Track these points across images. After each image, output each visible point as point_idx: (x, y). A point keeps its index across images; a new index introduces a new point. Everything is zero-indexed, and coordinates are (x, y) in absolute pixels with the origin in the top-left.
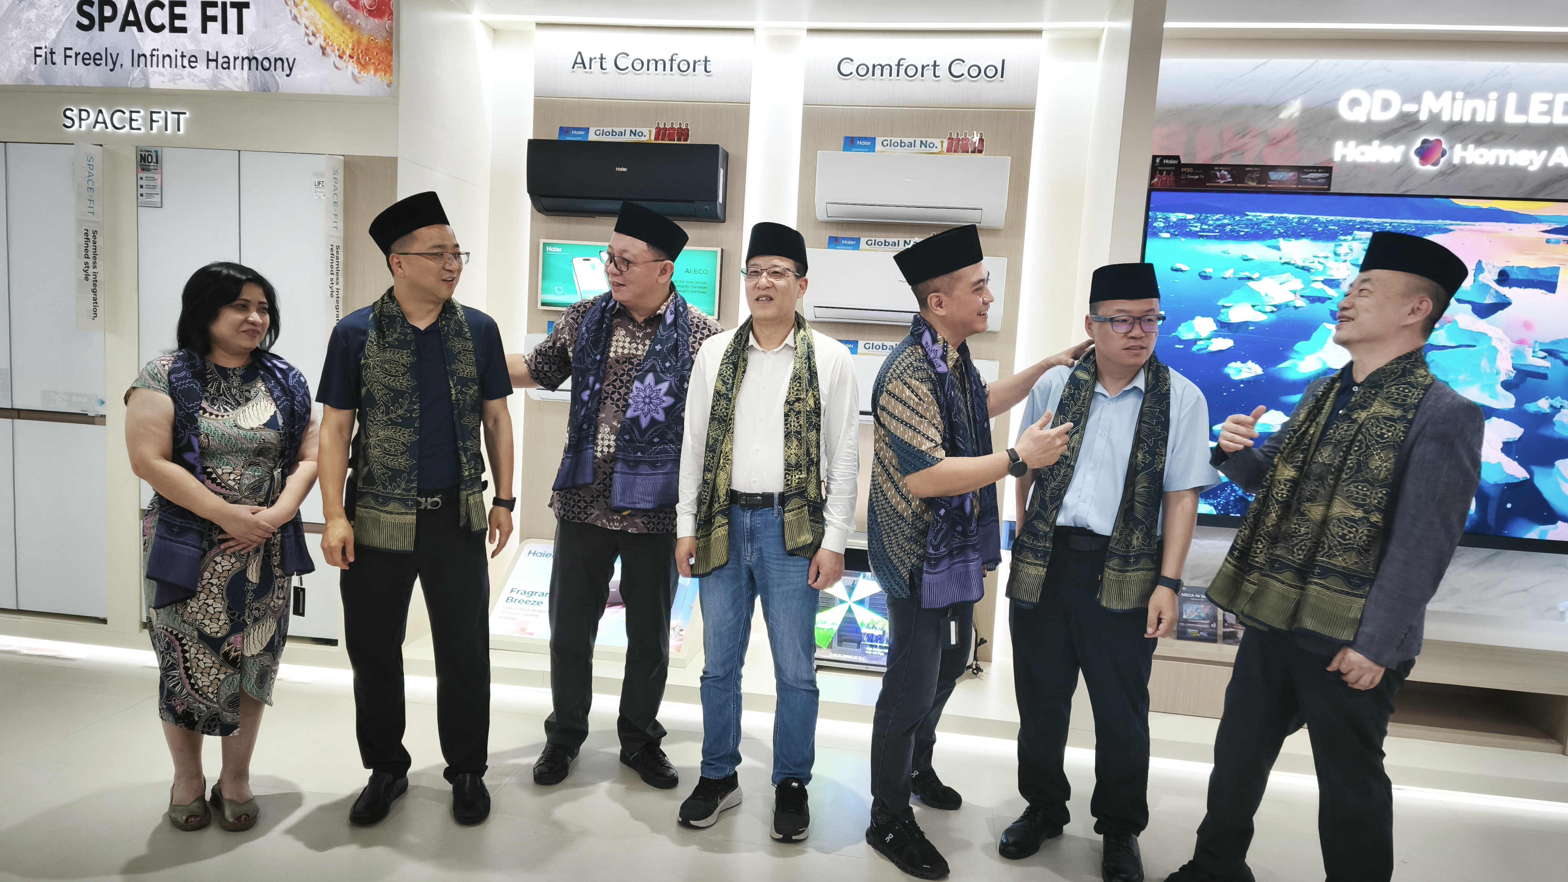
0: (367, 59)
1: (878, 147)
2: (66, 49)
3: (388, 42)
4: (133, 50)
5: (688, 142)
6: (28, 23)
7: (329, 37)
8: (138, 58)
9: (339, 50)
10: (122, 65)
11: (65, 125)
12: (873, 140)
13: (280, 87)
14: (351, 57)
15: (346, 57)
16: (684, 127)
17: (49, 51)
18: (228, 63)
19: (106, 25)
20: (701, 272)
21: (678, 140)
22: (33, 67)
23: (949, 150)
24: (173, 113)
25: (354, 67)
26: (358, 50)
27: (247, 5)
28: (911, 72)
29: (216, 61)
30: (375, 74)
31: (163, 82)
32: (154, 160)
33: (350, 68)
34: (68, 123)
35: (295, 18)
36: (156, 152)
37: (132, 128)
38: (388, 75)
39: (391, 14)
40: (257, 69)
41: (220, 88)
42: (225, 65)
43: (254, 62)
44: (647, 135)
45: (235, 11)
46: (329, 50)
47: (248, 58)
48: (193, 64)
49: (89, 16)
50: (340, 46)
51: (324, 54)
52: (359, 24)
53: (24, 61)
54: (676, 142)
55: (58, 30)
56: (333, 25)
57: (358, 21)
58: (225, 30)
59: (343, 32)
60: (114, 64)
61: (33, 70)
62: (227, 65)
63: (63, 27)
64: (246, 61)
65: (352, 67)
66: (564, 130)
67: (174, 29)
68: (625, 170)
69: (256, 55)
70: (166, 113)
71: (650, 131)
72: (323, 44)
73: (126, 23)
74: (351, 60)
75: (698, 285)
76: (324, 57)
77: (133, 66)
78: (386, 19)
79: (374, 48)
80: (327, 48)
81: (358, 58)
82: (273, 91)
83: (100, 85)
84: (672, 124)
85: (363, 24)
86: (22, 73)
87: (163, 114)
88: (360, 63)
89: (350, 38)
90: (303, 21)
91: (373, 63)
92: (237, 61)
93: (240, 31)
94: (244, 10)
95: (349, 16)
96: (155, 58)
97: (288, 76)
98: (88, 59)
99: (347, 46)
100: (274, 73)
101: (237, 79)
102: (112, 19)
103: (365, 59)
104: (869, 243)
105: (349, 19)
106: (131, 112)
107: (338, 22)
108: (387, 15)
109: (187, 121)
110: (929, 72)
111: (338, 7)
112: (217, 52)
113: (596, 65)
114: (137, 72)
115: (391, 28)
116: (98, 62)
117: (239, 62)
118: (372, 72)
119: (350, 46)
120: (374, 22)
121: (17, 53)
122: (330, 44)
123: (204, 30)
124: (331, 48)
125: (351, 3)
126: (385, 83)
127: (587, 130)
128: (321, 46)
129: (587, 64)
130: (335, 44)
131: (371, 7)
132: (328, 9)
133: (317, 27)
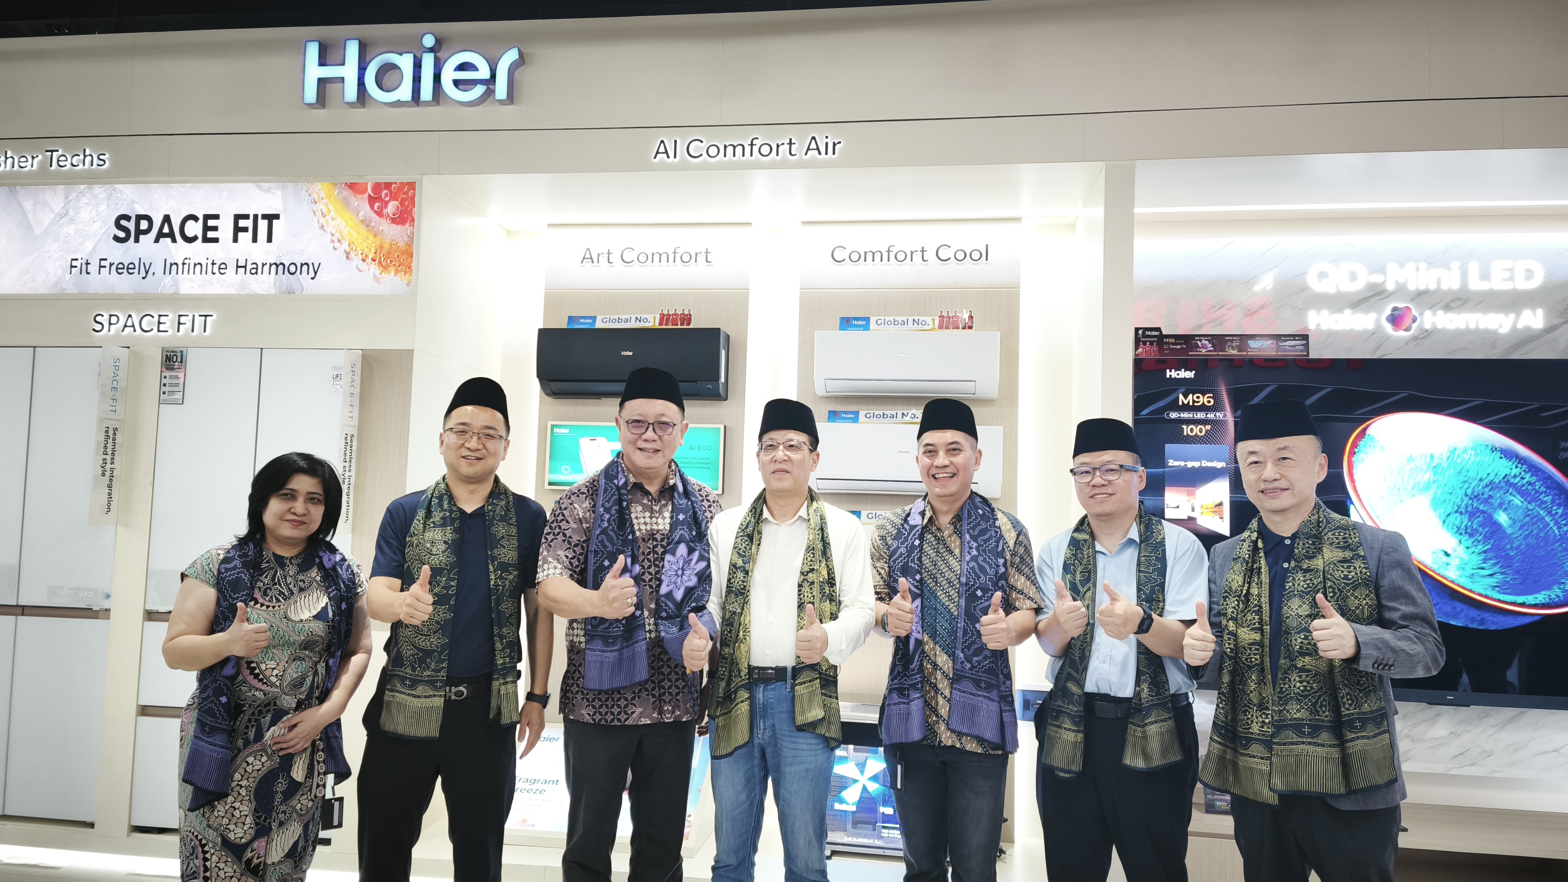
0: (389, 261)
1: (873, 325)
2: (101, 260)
3: (409, 245)
4: (166, 260)
5: (691, 326)
6: (66, 237)
7: (354, 243)
8: (170, 267)
9: (362, 254)
10: (154, 273)
11: (94, 330)
12: (867, 319)
13: (304, 289)
14: (373, 260)
15: (369, 260)
16: (686, 312)
17: (84, 262)
18: (257, 269)
19: (141, 236)
20: (704, 448)
21: (681, 325)
22: (68, 276)
23: (940, 327)
24: (200, 316)
25: (376, 269)
26: (380, 254)
27: (277, 217)
28: (901, 257)
29: (245, 267)
30: (395, 275)
31: (193, 288)
32: (179, 360)
33: (372, 270)
34: (98, 327)
35: (322, 227)
36: (181, 352)
37: (159, 331)
38: (407, 275)
39: (413, 220)
40: (284, 274)
41: (247, 291)
42: (254, 271)
43: (281, 267)
44: (652, 321)
45: (266, 221)
46: (352, 255)
47: (275, 264)
48: (222, 271)
49: (126, 230)
50: (363, 250)
51: (347, 257)
52: (382, 230)
53: (60, 272)
54: (679, 327)
55: (95, 243)
56: (357, 231)
57: (381, 228)
58: (255, 240)
59: (367, 238)
60: (147, 272)
61: (67, 279)
62: (255, 271)
63: (100, 240)
64: (274, 267)
65: (374, 269)
66: (571, 319)
67: (206, 240)
68: (631, 354)
69: (283, 262)
70: (194, 316)
71: (655, 317)
72: (348, 249)
73: (160, 235)
74: (373, 263)
75: (702, 461)
76: (348, 261)
77: (164, 274)
78: (408, 225)
79: (395, 251)
80: (351, 253)
81: (380, 261)
82: (298, 292)
83: (132, 292)
84: (676, 310)
85: (386, 231)
86: (57, 283)
87: (191, 317)
88: (382, 265)
89: (373, 243)
90: (330, 229)
91: (394, 265)
92: (265, 267)
93: (270, 240)
94: (275, 221)
95: (373, 224)
96: (186, 267)
97: (312, 279)
98: (121, 268)
99: (370, 250)
100: (300, 276)
101: (264, 283)
102: (147, 232)
103: (387, 261)
104: (868, 416)
105: (373, 227)
106: (160, 316)
107: (362, 229)
108: (409, 221)
109: (214, 323)
110: (917, 257)
111: (363, 217)
112: (246, 260)
113: (604, 259)
114: (168, 279)
115: (412, 233)
116: (131, 271)
117: (266, 268)
118: (393, 273)
119: (373, 250)
120: (396, 229)
121: (54, 264)
122: (354, 249)
123: (235, 240)
124: (355, 252)
125: (375, 212)
126: (405, 282)
127: (594, 318)
128: (346, 252)
129: (595, 259)
130: (359, 249)
131: (394, 215)
132: (353, 217)
133: (343, 234)
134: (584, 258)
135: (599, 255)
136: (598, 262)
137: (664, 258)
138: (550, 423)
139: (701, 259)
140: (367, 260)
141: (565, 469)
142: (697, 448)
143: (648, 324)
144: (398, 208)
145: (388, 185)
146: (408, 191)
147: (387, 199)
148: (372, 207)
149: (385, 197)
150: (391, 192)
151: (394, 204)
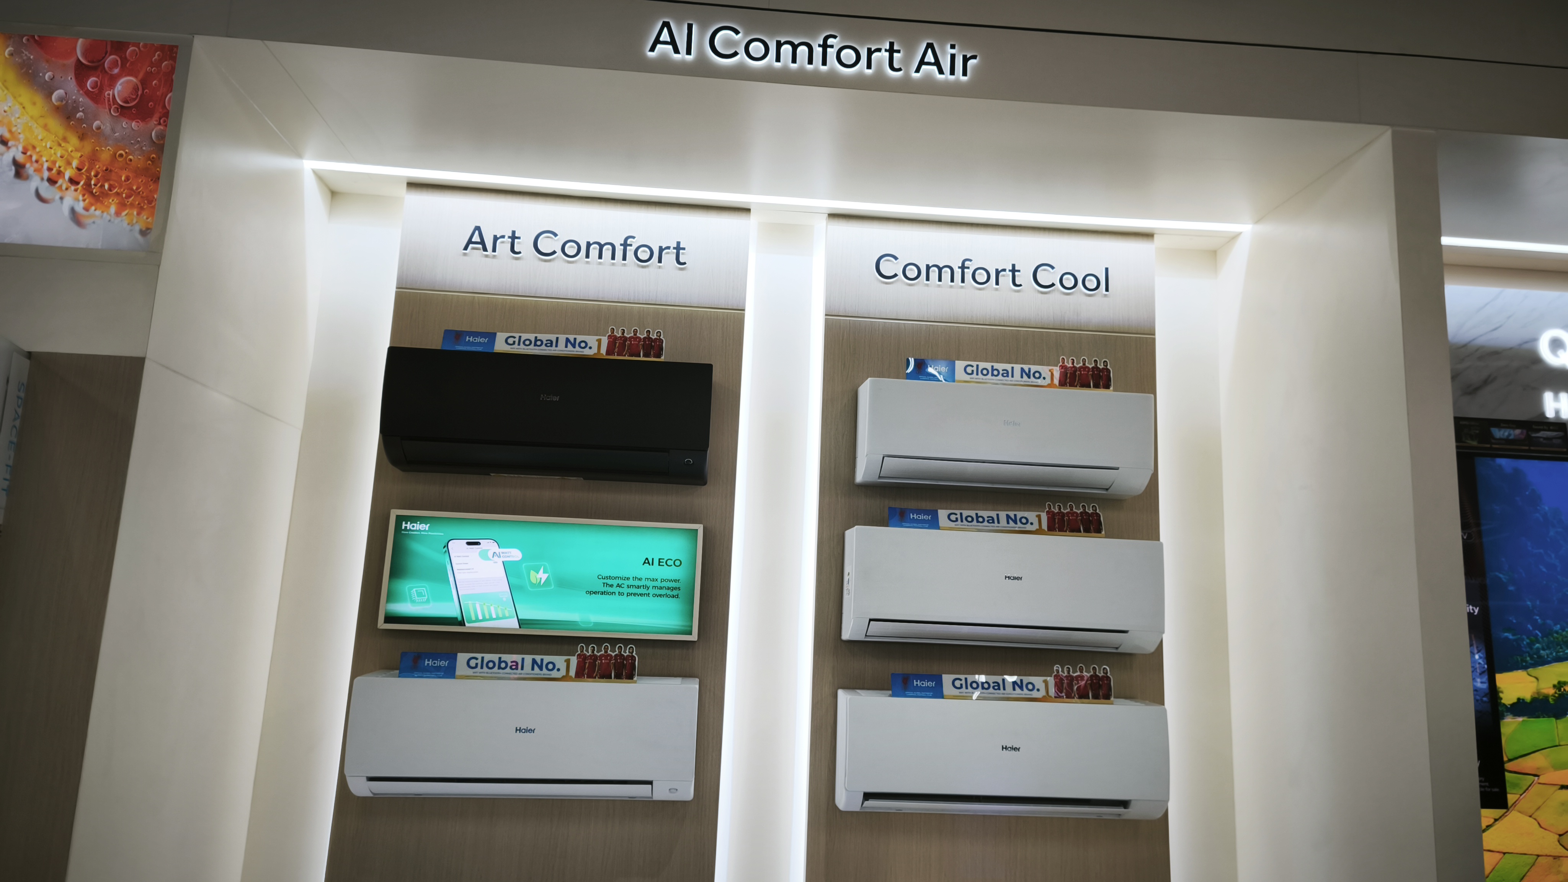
0: (107, 186)
1: (957, 376)
3: (153, 160)
5: (662, 359)
7: (34, 148)
9: (50, 169)
14: (73, 181)
15: (63, 182)
20: (669, 563)
21: (644, 356)
25: (77, 200)
26: (89, 171)
28: (981, 276)
30: (118, 214)
33: (68, 201)
38: (144, 216)
39: (166, 114)
46: (30, 169)
50: (54, 163)
51: (18, 175)
52: (99, 128)
54: (642, 358)
56: (45, 127)
57: (96, 123)
59: (65, 139)
65: (73, 199)
66: (449, 335)
72: (20, 158)
74: (73, 188)
75: (664, 584)
76: (17, 181)
78: (154, 122)
79: (122, 169)
80: (28, 165)
81: (88, 185)
85: (107, 128)
88: (91, 193)
89: (77, 150)
91: (117, 194)
95: (80, 115)
99: (69, 163)
103: (103, 186)
104: (953, 517)
105: (80, 121)
107: (55, 125)
108: (156, 116)
110: (1006, 279)
111: (61, 99)
113: (504, 247)
115: (162, 136)
118: (113, 209)
119: (75, 163)
120: (130, 126)
122: (34, 158)
124: (35, 165)
125: (88, 93)
126: (137, 228)
127: (492, 336)
128: (15, 162)
129: (489, 245)
130: (44, 159)
131: (126, 102)
132: (39, 100)
133: (14, 129)
134: (470, 242)
135: (496, 239)
136: (494, 250)
137: (607, 252)
138: (394, 513)
139: (669, 258)
140: (60, 182)
141: (420, 594)
142: (656, 562)
143: (587, 352)
144: (136, 89)
145: (119, 47)
146: (161, 61)
147: (116, 71)
148: (81, 81)
149: (111, 69)
150: (124, 60)
151: (128, 82)
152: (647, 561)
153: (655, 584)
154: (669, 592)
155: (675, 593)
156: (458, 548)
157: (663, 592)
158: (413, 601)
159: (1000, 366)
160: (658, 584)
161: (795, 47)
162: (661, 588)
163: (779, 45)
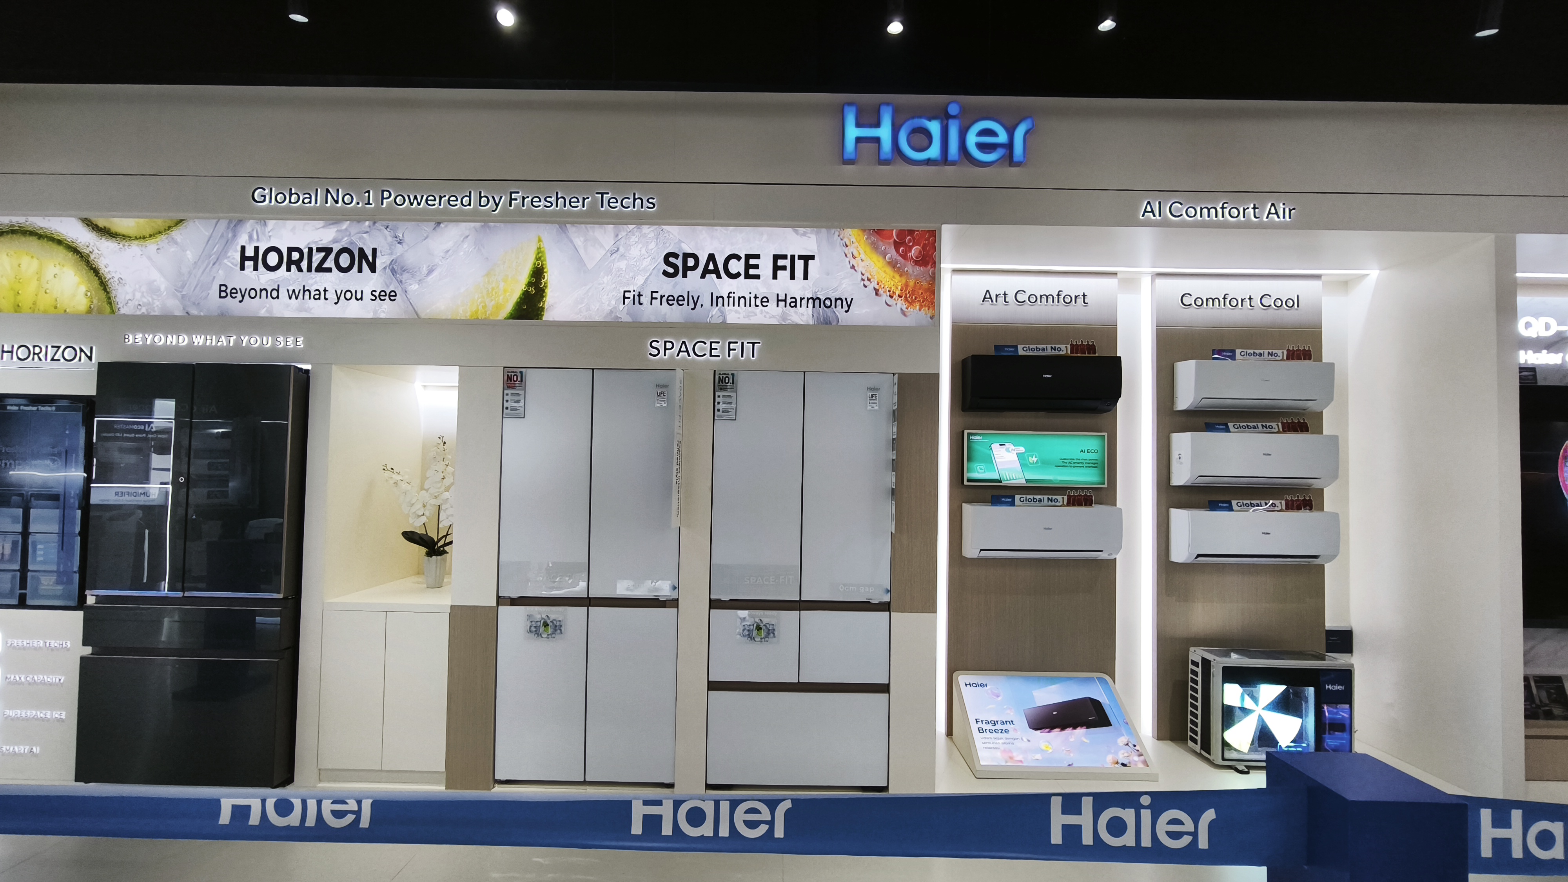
0: (914, 298)
1: (1238, 356)
2: (652, 292)
3: (931, 284)
4: (712, 293)
5: (1097, 355)
6: (618, 271)
7: (882, 282)
8: (716, 300)
9: (889, 291)
10: (702, 305)
11: (651, 354)
12: (1233, 352)
13: (840, 321)
14: (900, 296)
15: (896, 297)
16: (1091, 344)
17: (636, 293)
18: (796, 302)
19: (689, 273)
20: (1092, 451)
21: (1088, 354)
22: (622, 306)
23: (1288, 358)
24: (748, 343)
25: (903, 304)
26: (905, 291)
27: (812, 257)
28: (1234, 303)
29: (785, 301)
30: (920, 310)
31: (739, 318)
32: (731, 381)
33: (899, 305)
34: (655, 352)
35: (853, 267)
36: (733, 375)
37: (711, 355)
38: (931, 310)
39: (935, 263)
40: (820, 307)
41: (788, 322)
42: (793, 304)
43: (817, 302)
44: (1064, 350)
45: (802, 261)
46: (881, 292)
47: (812, 298)
48: (764, 304)
49: (675, 267)
50: (891, 288)
51: (877, 294)
52: (907, 271)
53: (613, 302)
54: (1087, 355)
55: (646, 277)
56: (885, 271)
58: (792, 277)
59: (894, 277)
60: (695, 304)
61: (621, 309)
63: (650, 275)
64: (811, 301)
65: (901, 304)
66: (997, 348)
67: (748, 276)
68: (1050, 376)
69: (819, 296)
70: (742, 343)
71: (1066, 347)
72: (877, 287)
73: (706, 272)
74: (900, 299)
75: (1090, 461)
76: (877, 297)
77: (712, 305)
78: (929, 267)
79: (920, 289)
80: (880, 290)
81: (906, 297)
82: (834, 323)
83: (682, 321)
84: (1082, 342)
85: (910, 271)
86: (611, 312)
87: (740, 344)
88: (908, 301)
89: (899, 282)
90: (860, 269)
91: (919, 301)
92: (803, 300)
93: (806, 277)
94: (810, 262)
95: (898, 265)
96: (731, 300)
97: (846, 312)
98: (670, 300)
99: (897, 288)
100: (835, 309)
101: (803, 315)
102: (695, 267)
103: (912, 298)
104: (1236, 427)
105: (899, 268)
106: (711, 343)
107: (889, 270)
108: (930, 264)
109: (760, 349)
110: (1246, 304)
111: (890, 259)
112: (786, 295)
113: (1001, 299)
114: (715, 310)
115: (934, 273)
116: (680, 303)
117: (804, 302)
118: (918, 307)
119: (899, 288)
120: (919, 270)
121: (608, 295)
122: (882, 287)
123: (775, 277)
124: (883, 289)
125: (900, 255)
126: (929, 315)
127: (1016, 347)
128: (875, 289)
129: (994, 299)
130: (886, 287)
131: (916, 258)
132: (881, 259)
133: (872, 274)
134: (985, 298)
135: (997, 296)
136: (996, 301)
137: (1050, 300)
138: (966, 432)
139: (1080, 301)
140: (894, 297)
141: (981, 469)
142: (1086, 451)
143: (1061, 353)
144: (920, 252)
145: (911, 232)
146: (929, 238)
147: (911, 244)
148: (897, 251)
149: (909, 243)
150: (914, 239)
151: (916, 248)
152: (1082, 451)
153: (1086, 461)
154: (1093, 465)
155: (1096, 465)
156: (995, 446)
157: (1090, 465)
158: (978, 472)
159: (1257, 351)
160: (1087, 461)
161: (1209, 210)
162: (1089, 463)
163: (1201, 209)
